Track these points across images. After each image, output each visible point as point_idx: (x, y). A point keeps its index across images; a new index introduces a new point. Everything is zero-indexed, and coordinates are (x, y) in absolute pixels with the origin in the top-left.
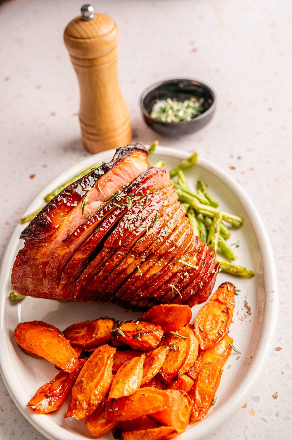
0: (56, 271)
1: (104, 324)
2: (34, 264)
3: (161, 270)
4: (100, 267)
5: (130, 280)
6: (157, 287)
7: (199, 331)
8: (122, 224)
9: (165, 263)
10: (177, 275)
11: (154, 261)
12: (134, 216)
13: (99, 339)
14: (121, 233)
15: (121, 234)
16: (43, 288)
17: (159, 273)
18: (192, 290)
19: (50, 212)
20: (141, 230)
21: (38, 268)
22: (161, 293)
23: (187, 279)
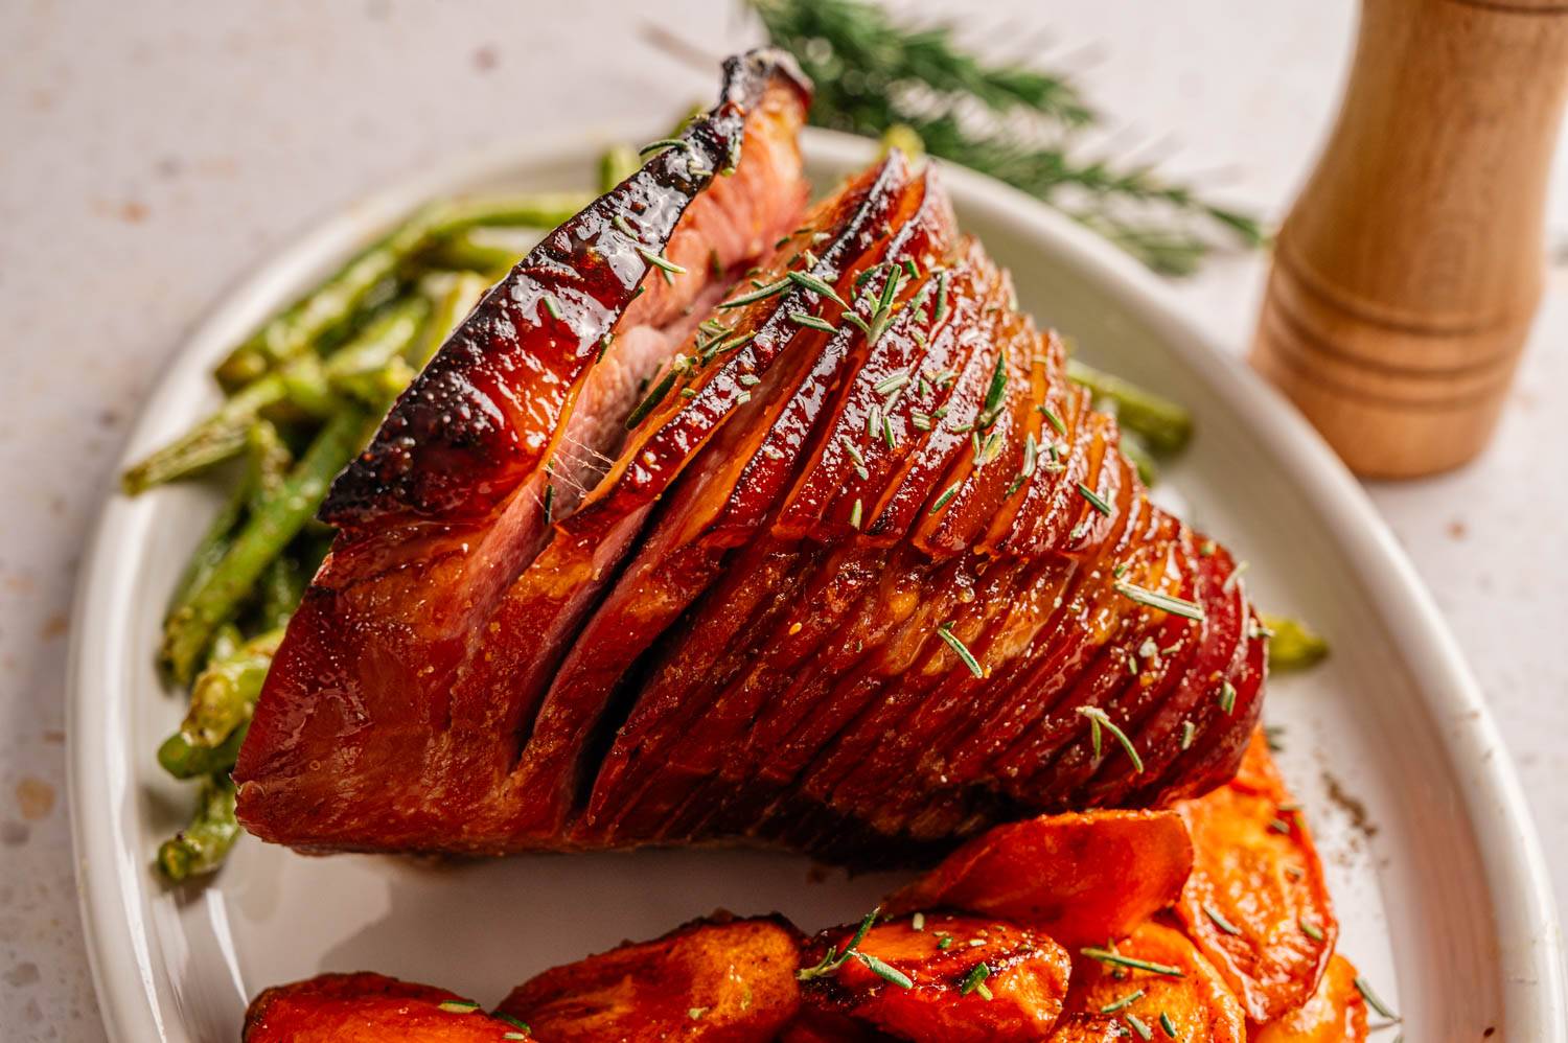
0: (506, 689)
1: (741, 948)
2: (392, 656)
3: (1038, 639)
4: (747, 650)
5: (896, 700)
6: (1022, 726)
7: (1214, 936)
8: (854, 418)
9: (1053, 602)
10: (1113, 657)
11: (1007, 595)
12: (901, 376)
13: (727, 1028)
14: (860, 465)
15: (859, 469)
16: (415, 789)
17: (1028, 654)
18: (1189, 725)
19: (484, 366)
20: (941, 442)
21: (411, 676)
22: (1039, 755)
23: (1159, 671)
